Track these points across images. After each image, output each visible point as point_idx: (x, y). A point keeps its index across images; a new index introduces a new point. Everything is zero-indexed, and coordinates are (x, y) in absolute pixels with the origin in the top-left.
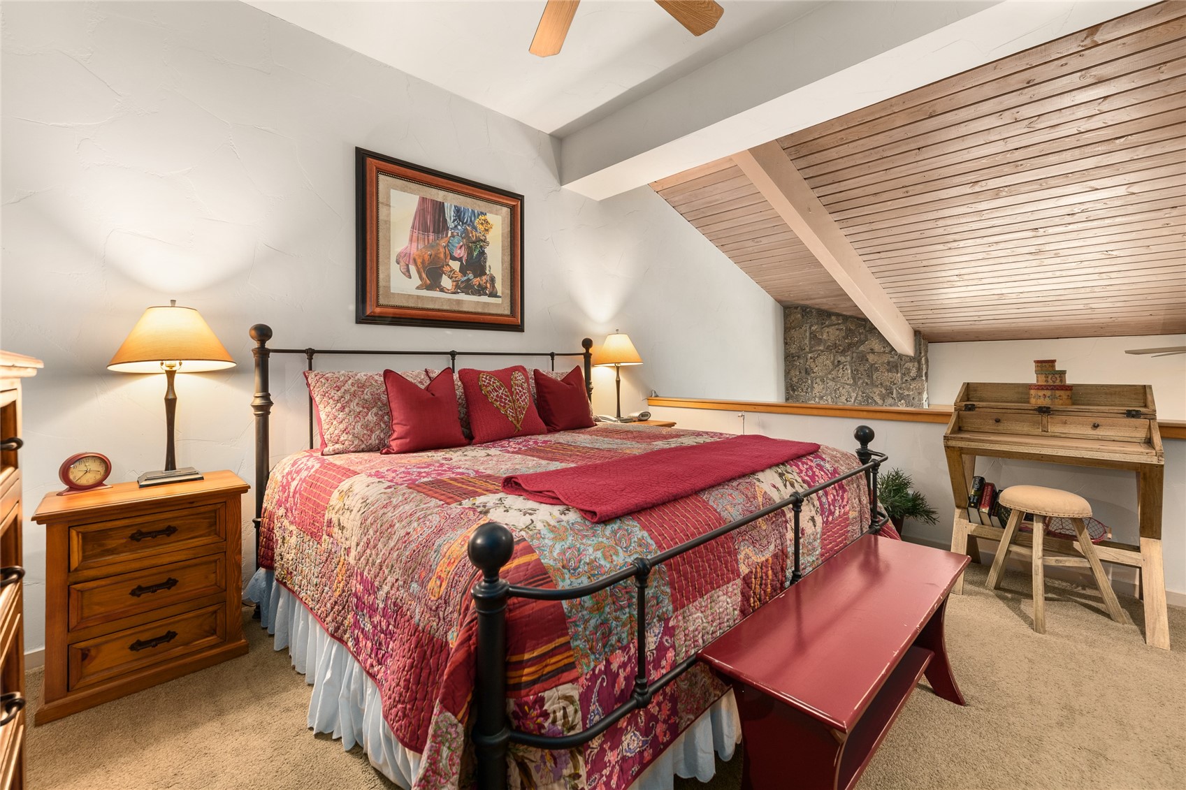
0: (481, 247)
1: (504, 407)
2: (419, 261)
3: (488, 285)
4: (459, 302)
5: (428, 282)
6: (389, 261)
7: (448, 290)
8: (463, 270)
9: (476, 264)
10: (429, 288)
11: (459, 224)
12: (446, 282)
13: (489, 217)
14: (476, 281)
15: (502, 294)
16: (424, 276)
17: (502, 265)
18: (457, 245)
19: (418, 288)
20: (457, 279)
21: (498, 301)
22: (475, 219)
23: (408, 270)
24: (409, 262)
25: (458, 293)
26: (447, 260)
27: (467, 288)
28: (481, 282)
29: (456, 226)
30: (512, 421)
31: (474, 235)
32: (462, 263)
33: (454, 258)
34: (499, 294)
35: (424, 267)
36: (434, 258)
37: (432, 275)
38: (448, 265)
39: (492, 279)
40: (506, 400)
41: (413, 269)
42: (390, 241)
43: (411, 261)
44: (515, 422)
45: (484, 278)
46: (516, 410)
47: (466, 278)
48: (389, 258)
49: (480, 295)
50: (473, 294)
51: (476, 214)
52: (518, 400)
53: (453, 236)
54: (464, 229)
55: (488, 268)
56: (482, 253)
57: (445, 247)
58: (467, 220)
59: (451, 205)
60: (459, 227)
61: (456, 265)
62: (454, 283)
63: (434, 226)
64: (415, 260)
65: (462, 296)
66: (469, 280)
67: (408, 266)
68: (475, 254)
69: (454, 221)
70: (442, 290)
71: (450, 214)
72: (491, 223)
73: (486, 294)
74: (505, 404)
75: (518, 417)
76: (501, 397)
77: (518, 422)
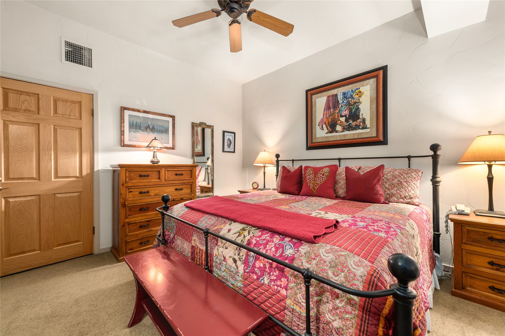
0: (357, 106)
1: (310, 182)
2: (327, 123)
3: (361, 124)
4: (345, 135)
5: (331, 130)
6: (316, 126)
7: (339, 131)
8: (347, 121)
9: (354, 115)
10: (331, 132)
11: (345, 100)
12: (339, 128)
13: (362, 89)
14: (354, 124)
15: (370, 126)
16: (329, 128)
17: (370, 111)
18: (344, 110)
19: (326, 133)
20: (344, 125)
21: (368, 130)
22: (353, 94)
23: (323, 127)
24: (323, 124)
25: (344, 131)
26: (339, 118)
27: (350, 128)
28: (357, 123)
29: (343, 102)
30: (311, 189)
31: (352, 101)
32: (346, 117)
33: (342, 116)
34: (368, 126)
35: (329, 124)
36: (333, 120)
37: (332, 127)
38: (339, 120)
39: (364, 121)
40: (311, 179)
41: (324, 126)
42: (316, 118)
43: (324, 123)
44: (313, 190)
45: (358, 121)
46: (314, 184)
47: (348, 123)
48: (316, 125)
49: (356, 130)
50: (352, 130)
51: (354, 91)
52: (317, 180)
53: (342, 106)
54: (347, 101)
55: (361, 115)
56: (358, 109)
57: (338, 113)
58: (349, 96)
59: (341, 93)
60: (345, 101)
61: (343, 119)
62: (342, 128)
63: (333, 105)
64: (325, 122)
65: (346, 132)
66: (350, 124)
67: (322, 126)
68: (353, 110)
69: (342, 99)
70: (337, 132)
71: (340, 97)
72: (362, 91)
73: (360, 129)
74: (311, 181)
75: (314, 188)
76: (310, 178)
77: (314, 190)
